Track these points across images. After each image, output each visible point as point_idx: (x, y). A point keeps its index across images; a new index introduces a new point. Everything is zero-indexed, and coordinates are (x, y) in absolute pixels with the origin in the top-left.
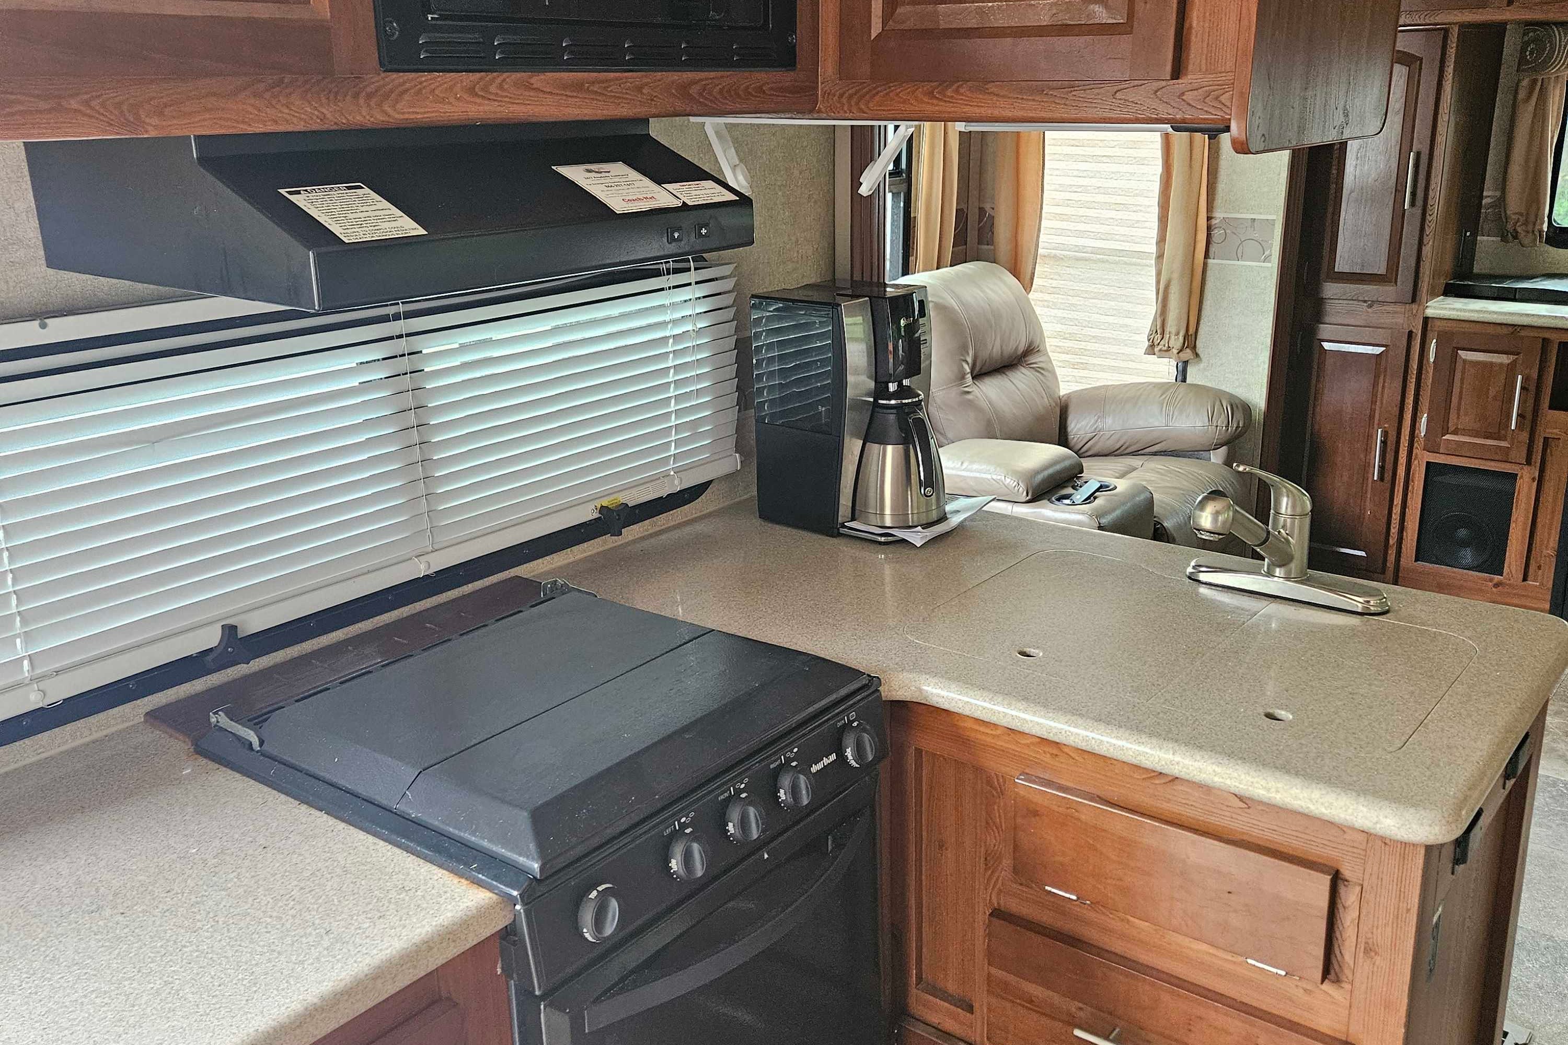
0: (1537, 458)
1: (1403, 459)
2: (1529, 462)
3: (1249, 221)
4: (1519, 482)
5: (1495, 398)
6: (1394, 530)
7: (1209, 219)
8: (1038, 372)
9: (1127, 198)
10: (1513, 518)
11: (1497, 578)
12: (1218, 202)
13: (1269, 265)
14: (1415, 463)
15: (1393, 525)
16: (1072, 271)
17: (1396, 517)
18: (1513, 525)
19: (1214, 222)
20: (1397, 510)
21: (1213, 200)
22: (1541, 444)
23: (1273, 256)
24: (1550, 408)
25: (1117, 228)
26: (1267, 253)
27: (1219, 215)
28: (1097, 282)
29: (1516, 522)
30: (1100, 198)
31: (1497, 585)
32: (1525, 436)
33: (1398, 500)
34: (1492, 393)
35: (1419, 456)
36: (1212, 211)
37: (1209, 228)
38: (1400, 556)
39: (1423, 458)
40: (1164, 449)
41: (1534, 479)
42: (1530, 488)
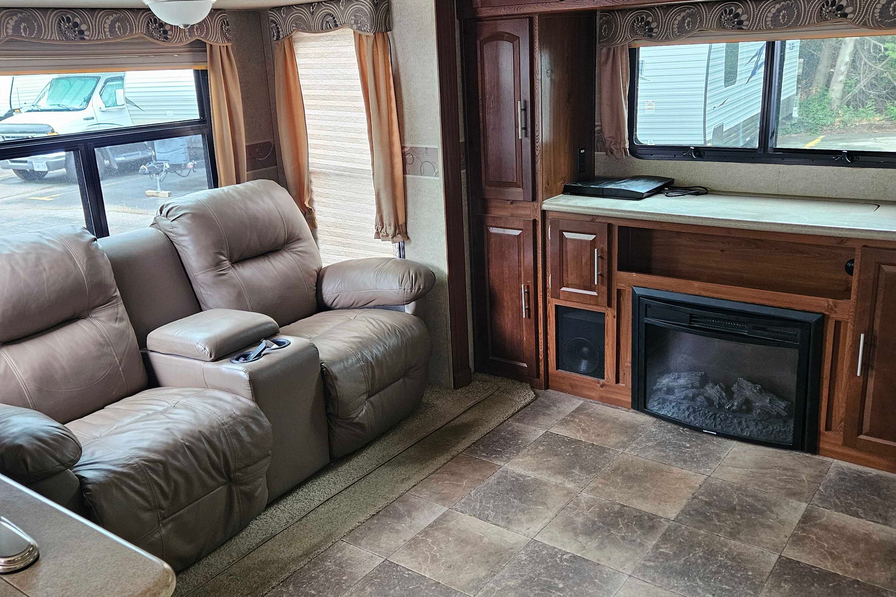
0: (615, 302)
1: (540, 304)
2: (609, 305)
3: (424, 150)
4: (607, 318)
5: (586, 264)
6: (541, 350)
7: (403, 148)
8: (297, 254)
9: (357, 134)
10: (606, 342)
11: (602, 381)
12: (407, 137)
13: (438, 178)
14: (549, 306)
15: (540, 347)
16: (335, 183)
17: (541, 341)
18: (606, 347)
19: (406, 150)
20: (541, 337)
21: (403, 136)
22: (616, 293)
23: (440, 173)
24: (619, 269)
25: (354, 154)
26: (436, 170)
27: (408, 145)
28: (348, 190)
29: (608, 344)
30: (342, 134)
31: (602, 386)
32: (605, 289)
33: (541, 330)
34: (584, 261)
35: (551, 301)
36: (404, 143)
37: (403, 155)
38: (548, 366)
39: (553, 303)
40: (378, 304)
41: (614, 317)
42: (613, 322)
